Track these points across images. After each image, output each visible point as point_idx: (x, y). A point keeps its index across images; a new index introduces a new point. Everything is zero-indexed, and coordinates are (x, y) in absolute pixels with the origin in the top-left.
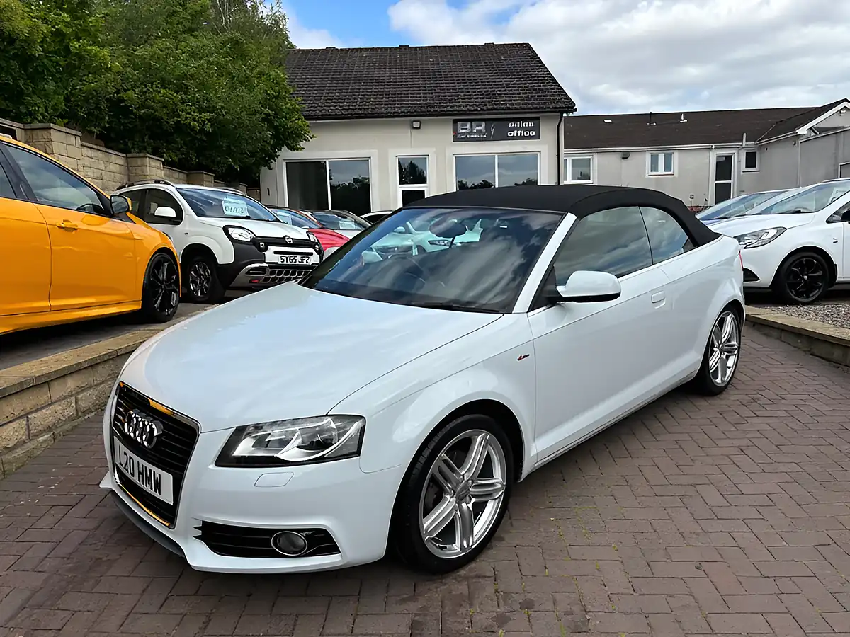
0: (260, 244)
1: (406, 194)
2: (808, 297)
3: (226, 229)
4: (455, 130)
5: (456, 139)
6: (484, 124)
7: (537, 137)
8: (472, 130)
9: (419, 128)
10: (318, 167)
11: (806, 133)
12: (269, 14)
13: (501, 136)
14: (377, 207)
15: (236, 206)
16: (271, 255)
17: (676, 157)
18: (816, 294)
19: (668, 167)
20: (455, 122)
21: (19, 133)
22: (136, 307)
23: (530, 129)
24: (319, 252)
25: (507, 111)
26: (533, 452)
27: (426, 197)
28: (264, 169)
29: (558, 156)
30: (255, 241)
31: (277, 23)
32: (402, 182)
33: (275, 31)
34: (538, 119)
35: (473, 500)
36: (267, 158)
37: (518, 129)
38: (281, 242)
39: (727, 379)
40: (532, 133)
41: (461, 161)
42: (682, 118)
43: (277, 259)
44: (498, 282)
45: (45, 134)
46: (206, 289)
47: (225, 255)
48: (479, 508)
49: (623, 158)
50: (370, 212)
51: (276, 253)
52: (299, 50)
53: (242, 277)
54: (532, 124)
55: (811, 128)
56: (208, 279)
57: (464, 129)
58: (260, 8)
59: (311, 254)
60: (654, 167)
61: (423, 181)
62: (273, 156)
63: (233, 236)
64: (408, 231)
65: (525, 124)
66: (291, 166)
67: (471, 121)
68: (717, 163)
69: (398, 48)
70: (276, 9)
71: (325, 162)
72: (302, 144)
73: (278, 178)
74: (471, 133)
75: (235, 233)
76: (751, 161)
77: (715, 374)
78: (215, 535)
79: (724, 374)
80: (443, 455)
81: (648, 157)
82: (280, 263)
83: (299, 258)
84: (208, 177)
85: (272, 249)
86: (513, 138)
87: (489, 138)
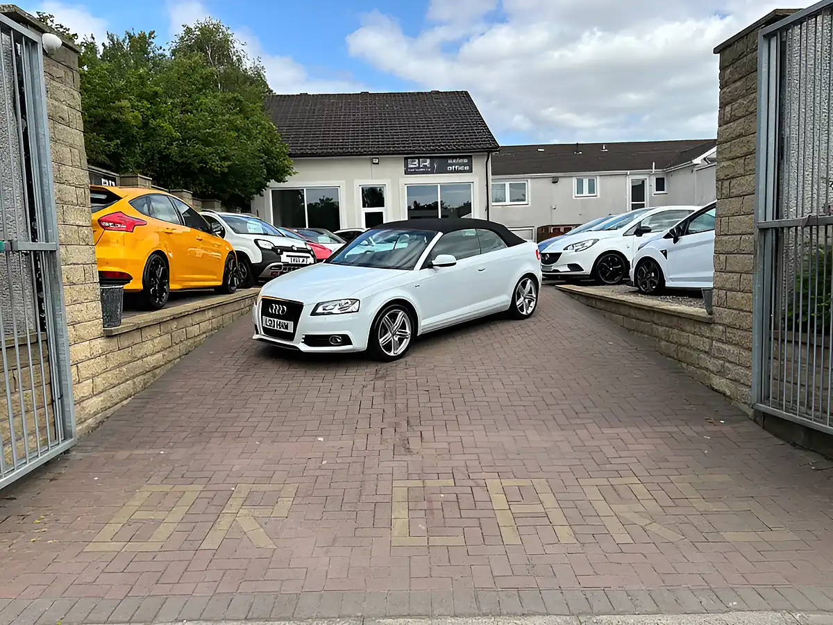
0: (278, 251)
1: (368, 215)
2: (613, 281)
3: (256, 241)
4: (406, 165)
5: (406, 173)
6: (428, 161)
7: (470, 171)
8: (419, 165)
9: (378, 163)
10: (297, 193)
11: (700, 162)
12: (252, 66)
13: (442, 170)
14: (345, 226)
15: (255, 226)
16: (285, 258)
17: (598, 182)
18: (617, 279)
19: (592, 190)
20: (406, 159)
21: (118, 180)
22: (220, 283)
23: (465, 165)
24: (313, 256)
25: (448, 151)
26: (422, 325)
27: (384, 222)
28: (257, 197)
29: (487, 185)
30: (275, 249)
31: (259, 75)
32: (364, 206)
33: (257, 81)
34: (471, 156)
35: (398, 336)
36: (260, 188)
37: (455, 164)
38: (290, 249)
39: (529, 312)
40: (467, 168)
41: (411, 190)
42: (604, 148)
43: (289, 260)
44: (410, 260)
45: (134, 180)
46: (243, 279)
47: (256, 257)
48: (401, 341)
49: (553, 183)
50: (339, 229)
51: (287, 256)
52: (278, 95)
53: (267, 271)
54: (466, 161)
55: (705, 159)
56: (244, 274)
57: (414, 164)
58: (244, 60)
59: (309, 257)
60: (580, 190)
61: (382, 204)
62: (265, 186)
63: (261, 246)
64: (370, 243)
65: (461, 161)
66: (275, 193)
67: (418, 158)
68: (632, 186)
69: (359, 94)
70: (257, 63)
71: (303, 190)
72: (287, 178)
73: (266, 202)
74: (419, 168)
75: (262, 244)
76: (660, 185)
77: (522, 309)
78: (310, 340)
79: (527, 309)
80: (386, 316)
81: (574, 181)
82: (290, 263)
83: (301, 259)
84: (217, 204)
85: (285, 253)
86: (451, 172)
87: (431, 171)
